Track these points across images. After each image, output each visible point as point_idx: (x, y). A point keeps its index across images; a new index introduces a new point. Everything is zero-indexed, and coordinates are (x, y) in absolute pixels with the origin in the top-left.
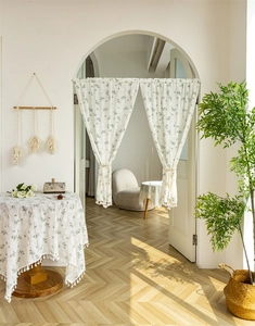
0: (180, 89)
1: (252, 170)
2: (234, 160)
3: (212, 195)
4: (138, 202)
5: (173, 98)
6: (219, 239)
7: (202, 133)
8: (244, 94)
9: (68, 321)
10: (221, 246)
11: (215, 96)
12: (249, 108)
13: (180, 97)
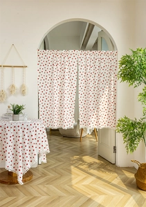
2: (141, 94)
3: (126, 118)
4: (75, 132)
6: (131, 146)
7: (120, 79)
9: (39, 195)
10: (132, 150)
11: (129, 57)
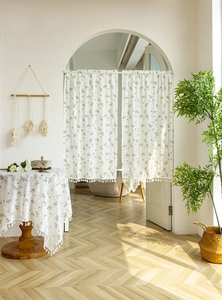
0: (156, 80)
1: (219, 143)
2: (205, 133)
3: (186, 165)
4: (113, 188)
5: (151, 87)
6: (193, 203)
7: (177, 113)
8: (211, 80)
11: (188, 83)
12: (216, 91)
13: (156, 86)
